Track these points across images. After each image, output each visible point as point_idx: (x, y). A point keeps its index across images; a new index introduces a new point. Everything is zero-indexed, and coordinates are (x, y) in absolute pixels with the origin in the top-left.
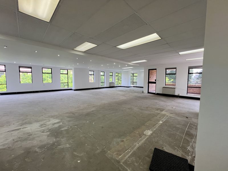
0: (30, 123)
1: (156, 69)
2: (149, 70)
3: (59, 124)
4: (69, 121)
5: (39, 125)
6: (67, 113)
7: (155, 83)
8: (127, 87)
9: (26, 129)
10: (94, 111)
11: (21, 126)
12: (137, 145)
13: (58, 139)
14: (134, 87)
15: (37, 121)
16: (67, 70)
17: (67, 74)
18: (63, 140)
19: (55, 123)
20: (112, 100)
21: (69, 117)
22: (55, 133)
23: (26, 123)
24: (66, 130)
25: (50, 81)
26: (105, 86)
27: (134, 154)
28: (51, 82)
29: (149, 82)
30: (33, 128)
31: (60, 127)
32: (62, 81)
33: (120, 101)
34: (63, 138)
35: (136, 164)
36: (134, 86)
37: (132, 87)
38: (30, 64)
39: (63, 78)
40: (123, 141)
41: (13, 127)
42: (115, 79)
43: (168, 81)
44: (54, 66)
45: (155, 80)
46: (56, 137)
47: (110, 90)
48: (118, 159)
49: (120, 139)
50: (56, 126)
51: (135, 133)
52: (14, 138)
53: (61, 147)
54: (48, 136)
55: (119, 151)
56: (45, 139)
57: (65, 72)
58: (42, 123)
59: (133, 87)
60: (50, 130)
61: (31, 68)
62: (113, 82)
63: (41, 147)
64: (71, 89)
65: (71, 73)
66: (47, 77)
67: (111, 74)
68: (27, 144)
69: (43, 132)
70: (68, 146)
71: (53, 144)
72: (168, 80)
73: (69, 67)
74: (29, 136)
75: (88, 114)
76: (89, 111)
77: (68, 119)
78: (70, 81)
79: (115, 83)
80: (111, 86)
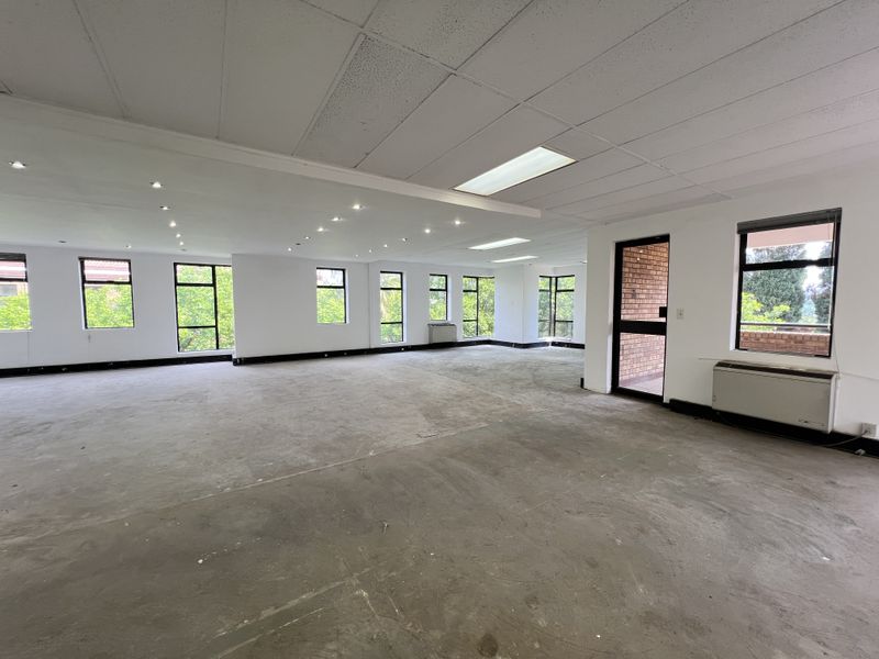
1: (665, 238)
2: (620, 247)
7: (658, 329)
8: (517, 346)
14: (560, 344)
16: (213, 267)
17: (214, 285)
26: (406, 342)
29: (620, 326)
36: (558, 339)
37: (545, 344)
42: (458, 306)
43: (756, 313)
45: (663, 312)
57: (204, 275)
59: (554, 344)
61: (21, 258)
62: (449, 319)
67: (437, 282)
72: (758, 307)
79: (460, 326)
80: (437, 340)
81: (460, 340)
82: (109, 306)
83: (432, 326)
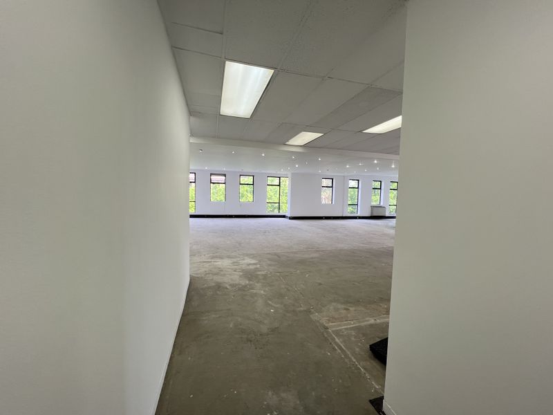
0: (221, 258)
3: (255, 266)
4: (270, 265)
5: (230, 262)
6: (269, 253)
9: (217, 263)
10: (315, 258)
11: (212, 258)
12: (372, 321)
13: (251, 282)
15: (229, 257)
16: (280, 178)
17: (279, 185)
18: (258, 285)
19: (250, 264)
20: (362, 245)
21: (269, 260)
22: (250, 275)
23: (216, 257)
24: (263, 275)
25: (250, 198)
26: (359, 214)
27: (358, 329)
28: (251, 200)
30: (225, 263)
31: (256, 270)
32: (270, 198)
33: (382, 250)
34: (257, 282)
35: (353, 339)
38: (224, 169)
39: (272, 194)
40: (347, 309)
41: (204, 259)
42: (387, 198)
44: (257, 171)
46: (250, 280)
47: (370, 224)
48: (326, 325)
49: (343, 306)
50: (251, 267)
51: (381, 306)
52: (205, 270)
53: (255, 291)
54: (241, 276)
55: (333, 318)
56: (236, 278)
57: (276, 181)
58: (235, 260)
60: (243, 271)
61: (225, 175)
62: (382, 204)
63: (232, 286)
64: (284, 217)
65: (286, 183)
66: (247, 191)
68: (218, 279)
69: (235, 271)
70: (262, 292)
71: (245, 286)
73: (282, 172)
74: (220, 272)
75: (302, 262)
76: (306, 256)
77: (269, 262)
78: (283, 199)
79: (387, 207)
80: (375, 214)
81: (387, 215)
82: (246, 195)
83: (373, 207)
